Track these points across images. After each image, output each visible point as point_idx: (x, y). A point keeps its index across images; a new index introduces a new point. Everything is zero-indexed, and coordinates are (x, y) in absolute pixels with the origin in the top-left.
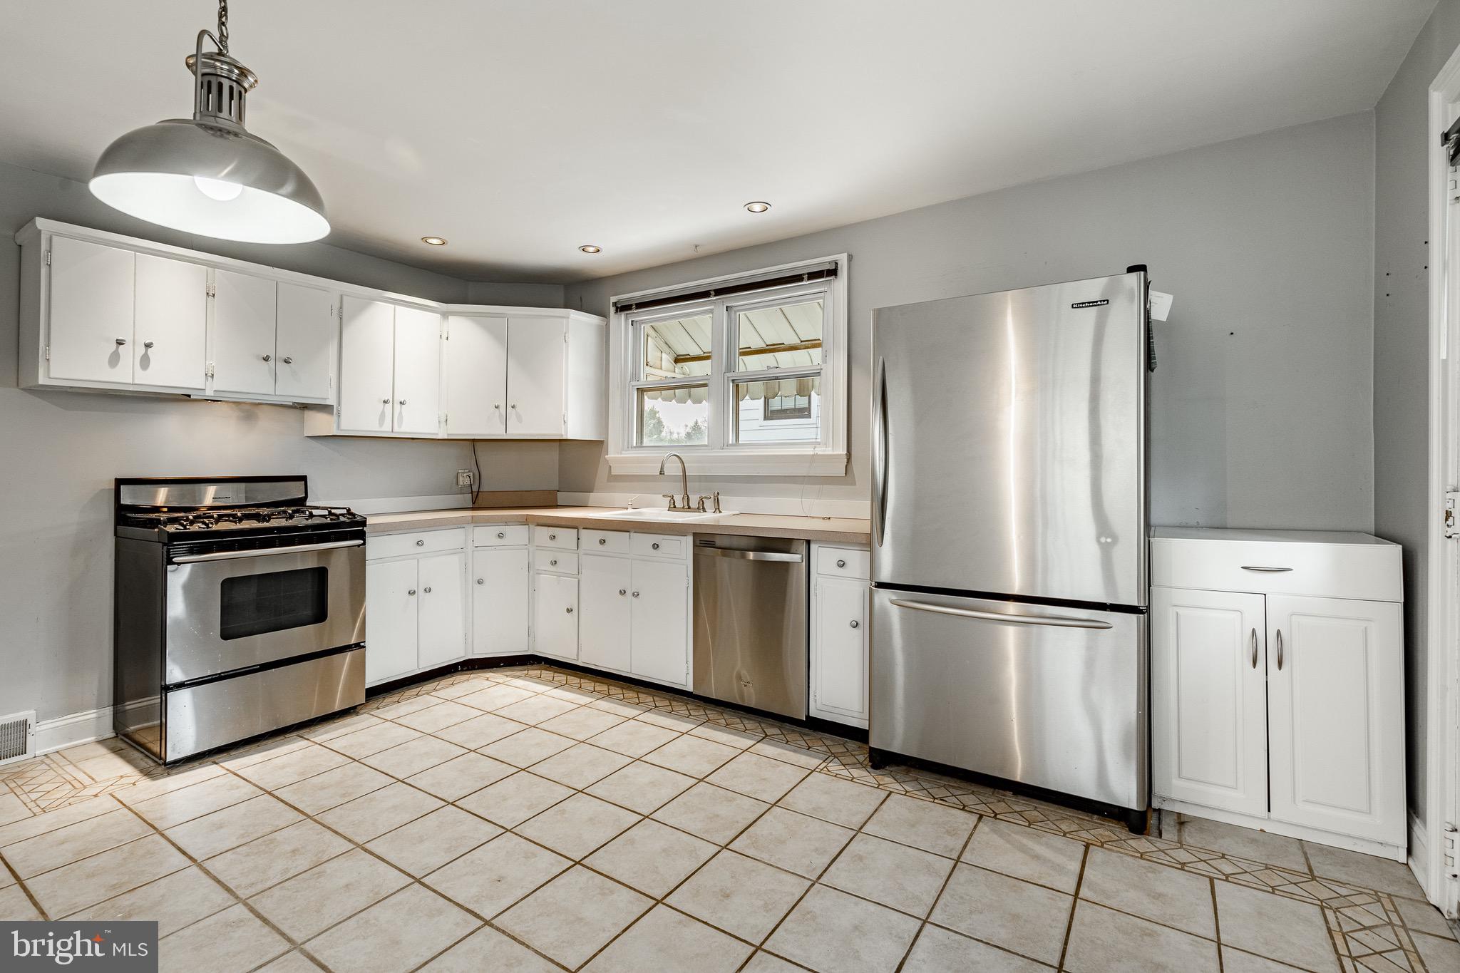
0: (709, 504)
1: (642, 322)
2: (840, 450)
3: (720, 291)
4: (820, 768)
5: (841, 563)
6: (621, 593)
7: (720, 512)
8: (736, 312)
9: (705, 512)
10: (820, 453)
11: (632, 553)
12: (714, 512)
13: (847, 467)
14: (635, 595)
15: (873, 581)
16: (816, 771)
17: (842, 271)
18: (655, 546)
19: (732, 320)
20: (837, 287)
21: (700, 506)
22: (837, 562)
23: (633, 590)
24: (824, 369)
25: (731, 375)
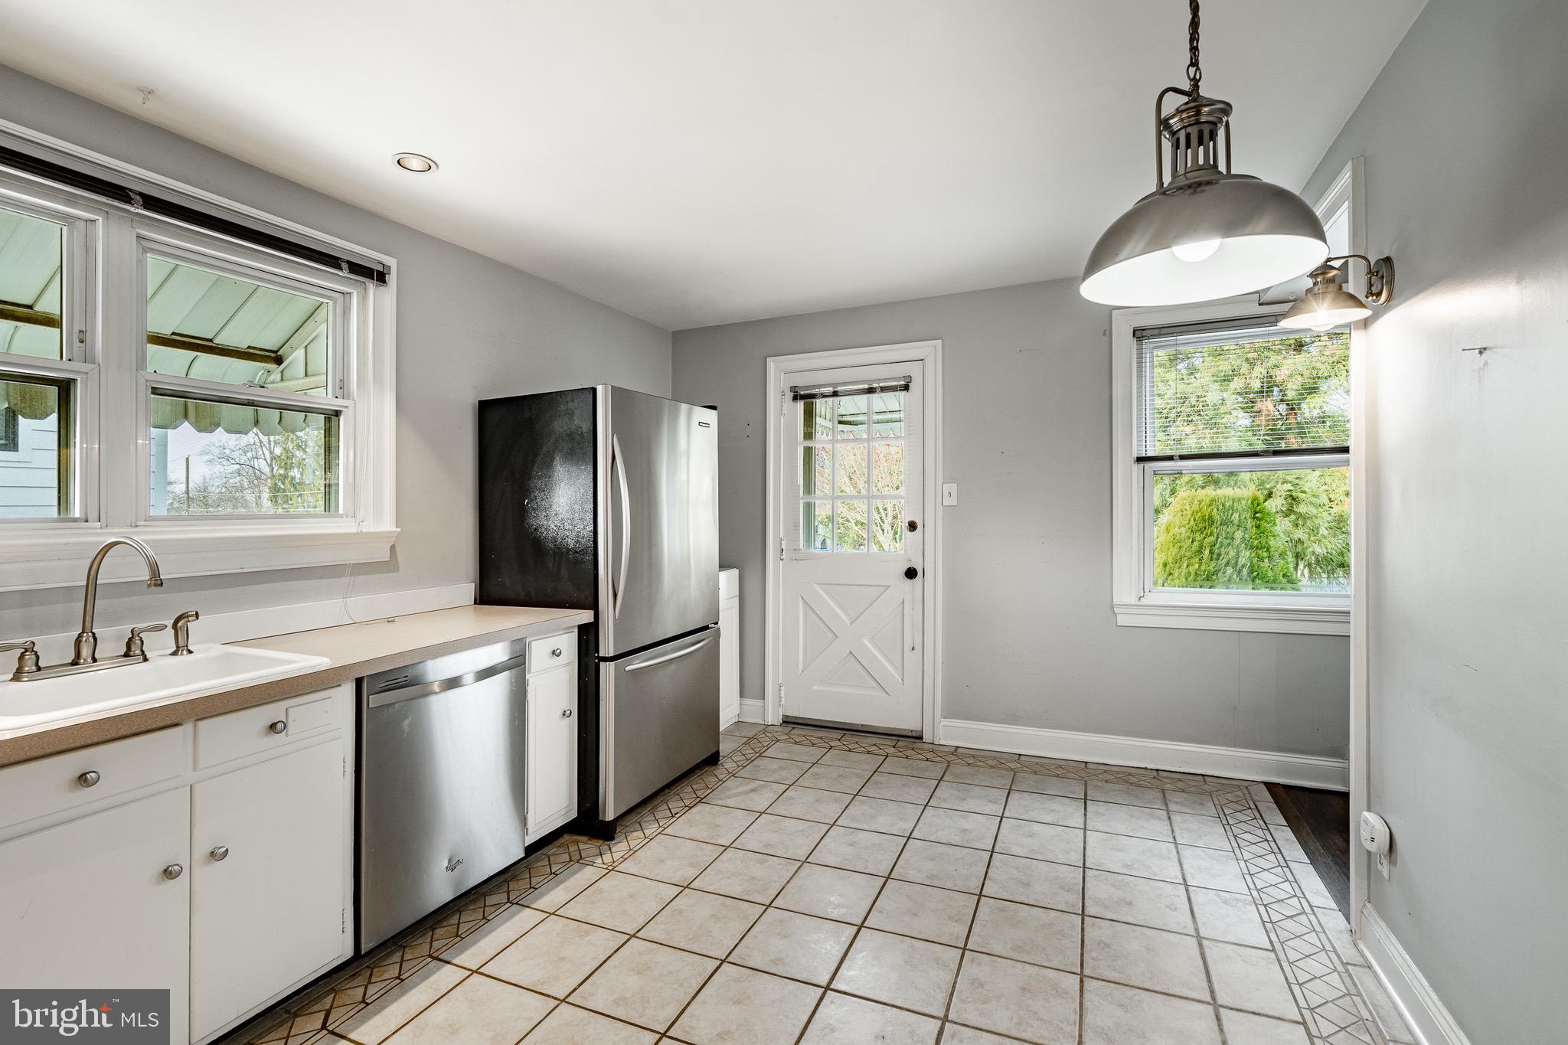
2: (387, 524)
3: (152, 203)
4: (605, 867)
5: (558, 651)
6: (169, 873)
7: (190, 652)
8: (145, 250)
9: (146, 660)
10: (364, 530)
11: (195, 769)
12: (174, 654)
13: (393, 548)
14: (217, 855)
15: (598, 657)
16: (612, 869)
17: (392, 278)
18: (280, 726)
19: (141, 264)
20: (381, 301)
21: (133, 650)
22: (554, 652)
23: (202, 849)
24: (351, 408)
25: (155, 377)
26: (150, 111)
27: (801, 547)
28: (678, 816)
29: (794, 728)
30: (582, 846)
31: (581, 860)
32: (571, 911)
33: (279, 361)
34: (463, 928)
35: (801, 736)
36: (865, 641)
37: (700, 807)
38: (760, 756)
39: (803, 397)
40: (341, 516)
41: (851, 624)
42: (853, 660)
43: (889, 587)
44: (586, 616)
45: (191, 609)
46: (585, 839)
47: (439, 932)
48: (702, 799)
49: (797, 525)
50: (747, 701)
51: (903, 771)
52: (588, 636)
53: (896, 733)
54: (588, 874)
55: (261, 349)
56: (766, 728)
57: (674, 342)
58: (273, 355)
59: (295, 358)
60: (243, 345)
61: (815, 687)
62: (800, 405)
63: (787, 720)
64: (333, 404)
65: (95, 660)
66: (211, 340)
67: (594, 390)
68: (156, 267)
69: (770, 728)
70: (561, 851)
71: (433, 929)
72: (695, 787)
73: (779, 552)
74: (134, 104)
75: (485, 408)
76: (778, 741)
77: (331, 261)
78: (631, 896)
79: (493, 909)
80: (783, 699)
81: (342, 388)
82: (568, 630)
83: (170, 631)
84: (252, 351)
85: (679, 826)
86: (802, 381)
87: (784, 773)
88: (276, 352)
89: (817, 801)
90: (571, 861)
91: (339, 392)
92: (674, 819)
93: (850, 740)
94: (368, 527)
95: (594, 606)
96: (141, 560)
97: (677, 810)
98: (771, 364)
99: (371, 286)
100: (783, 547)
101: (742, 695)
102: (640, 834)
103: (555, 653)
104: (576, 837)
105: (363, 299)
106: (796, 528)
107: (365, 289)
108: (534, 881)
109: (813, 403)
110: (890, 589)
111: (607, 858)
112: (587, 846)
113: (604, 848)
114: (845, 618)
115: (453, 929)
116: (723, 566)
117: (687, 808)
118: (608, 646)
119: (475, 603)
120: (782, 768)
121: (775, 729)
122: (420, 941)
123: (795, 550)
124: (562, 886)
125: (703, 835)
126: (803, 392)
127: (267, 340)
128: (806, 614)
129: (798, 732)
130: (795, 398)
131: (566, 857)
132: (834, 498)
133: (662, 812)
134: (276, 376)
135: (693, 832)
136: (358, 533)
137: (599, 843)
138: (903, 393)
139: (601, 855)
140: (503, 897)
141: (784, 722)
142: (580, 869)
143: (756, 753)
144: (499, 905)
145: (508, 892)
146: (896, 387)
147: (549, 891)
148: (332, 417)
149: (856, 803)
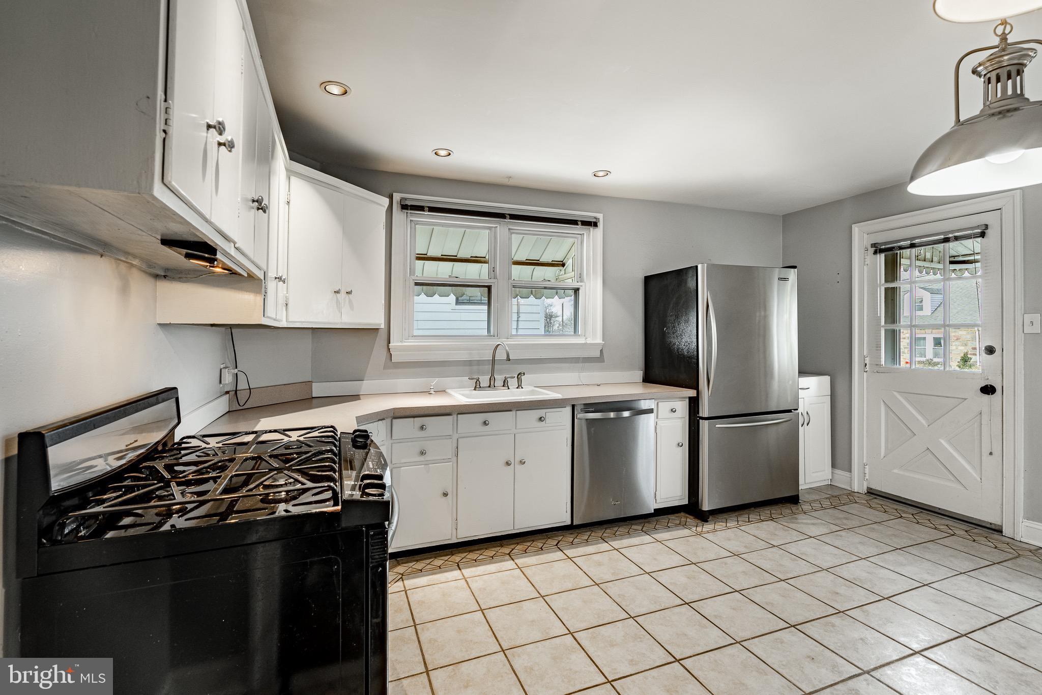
0: (513, 383)
1: (417, 223)
2: (599, 340)
3: (513, 217)
4: (696, 532)
5: (674, 410)
6: (508, 464)
7: (522, 388)
8: (512, 233)
9: (509, 389)
10: (588, 342)
11: (516, 428)
12: (517, 388)
13: (601, 351)
14: (522, 463)
15: (699, 417)
16: (700, 534)
17: (600, 224)
18: (543, 418)
19: (510, 239)
20: (596, 234)
21: (505, 384)
22: (672, 410)
23: (518, 459)
24: (584, 286)
25: (514, 282)
26: (511, 182)
27: (883, 363)
28: (752, 522)
29: (876, 498)
30: (688, 520)
31: (685, 525)
32: (668, 543)
33: (563, 265)
34: (618, 533)
35: (878, 504)
36: (943, 442)
37: (770, 523)
38: (834, 508)
39: (881, 251)
40: (579, 336)
41: (929, 426)
42: (930, 455)
43: (965, 399)
44: (692, 393)
45: (522, 371)
46: (692, 517)
47: (608, 531)
48: (774, 519)
49: (879, 346)
50: (837, 471)
51: (962, 548)
52: (694, 404)
53: (974, 522)
54: (686, 532)
55: (557, 261)
56: (851, 493)
57: (784, 221)
58: (561, 263)
59: (569, 263)
60: (550, 261)
61: (896, 471)
62: (882, 257)
63: (871, 491)
64: (576, 285)
65: (495, 387)
66: (539, 260)
67: (697, 267)
68: (516, 239)
69: (856, 494)
70: (676, 518)
71: (606, 529)
72: (772, 512)
73: (863, 365)
74: (506, 182)
75: (648, 280)
76: (856, 502)
77: (574, 222)
78: (703, 548)
79: (634, 531)
80: (867, 475)
81: (581, 278)
82: (682, 398)
83: (516, 378)
84: (554, 262)
85: (751, 528)
86: (880, 238)
87: (845, 521)
88: (562, 261)
89: (861, 543)
90: (680, 524)
91: (579, 279)
92: (749, 523)
93: (923, 517)
94: (589, 341)
95: (696, 387)
96: (505, 351)
97: (753, 520)
98: (856, 229)
99: (591, 229)
100: (867, 361)
101: (834, 465)
102: (724, 524)
103: (674, 411)
104: (687, 515)
105: (589, 235)
106: (878, 348)
107: (590, 231)
108: (657, 526)
109: (897, 253)
110: (966, 401)
111: (699, 529)
112: (691, 521)
113: (701, 524)
114: (924, 422)
115: (614, 532)
116: (803, 372)
117: (761, 521)
118: (704, 411)
119: (643, 381)
120: (846, 519)
121: (859, 495)
122: (599, 531)
123: (877, 365)
124: (670, 533)
125: (763, 536)
126: (884, 247)
127: (559, 258)
128: (887, 414)
129: (876, 502)
130: (875, 253)
131: (678, 522)
132: (911, 326)
133: (744, 517)
134: (563, 272)
135: (756, 533)
136: (585, 343)
137: (699, 521)
138: (979, 239)
139: (697, 527)
140: (640, 528)
141: (868, 492)
142: (682, 529)
143: (832, 505)
144: (636, 530)
145: (643, 527)
146: (974, 234)
147: (662, 532)
148: (576, 291)
149: (894, 553)
